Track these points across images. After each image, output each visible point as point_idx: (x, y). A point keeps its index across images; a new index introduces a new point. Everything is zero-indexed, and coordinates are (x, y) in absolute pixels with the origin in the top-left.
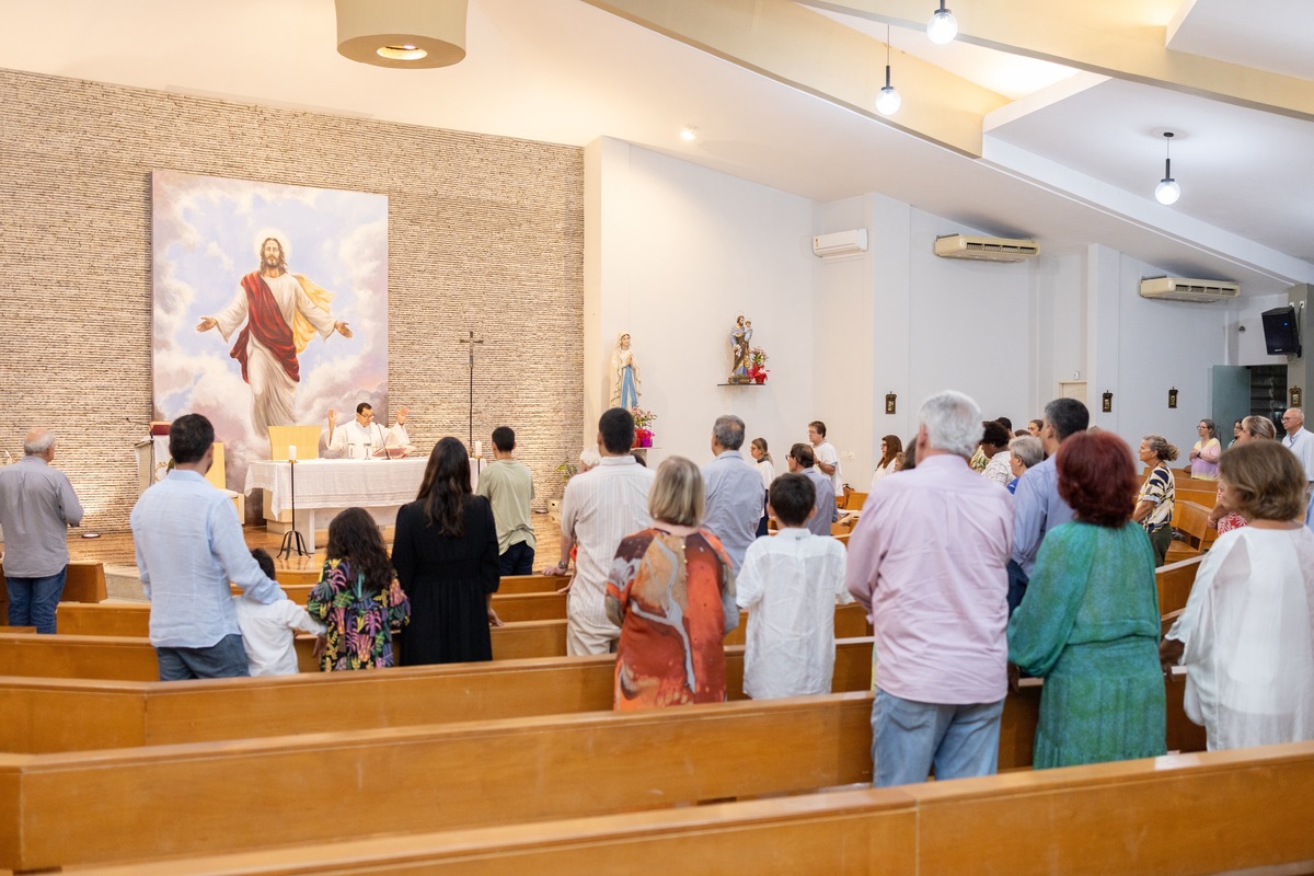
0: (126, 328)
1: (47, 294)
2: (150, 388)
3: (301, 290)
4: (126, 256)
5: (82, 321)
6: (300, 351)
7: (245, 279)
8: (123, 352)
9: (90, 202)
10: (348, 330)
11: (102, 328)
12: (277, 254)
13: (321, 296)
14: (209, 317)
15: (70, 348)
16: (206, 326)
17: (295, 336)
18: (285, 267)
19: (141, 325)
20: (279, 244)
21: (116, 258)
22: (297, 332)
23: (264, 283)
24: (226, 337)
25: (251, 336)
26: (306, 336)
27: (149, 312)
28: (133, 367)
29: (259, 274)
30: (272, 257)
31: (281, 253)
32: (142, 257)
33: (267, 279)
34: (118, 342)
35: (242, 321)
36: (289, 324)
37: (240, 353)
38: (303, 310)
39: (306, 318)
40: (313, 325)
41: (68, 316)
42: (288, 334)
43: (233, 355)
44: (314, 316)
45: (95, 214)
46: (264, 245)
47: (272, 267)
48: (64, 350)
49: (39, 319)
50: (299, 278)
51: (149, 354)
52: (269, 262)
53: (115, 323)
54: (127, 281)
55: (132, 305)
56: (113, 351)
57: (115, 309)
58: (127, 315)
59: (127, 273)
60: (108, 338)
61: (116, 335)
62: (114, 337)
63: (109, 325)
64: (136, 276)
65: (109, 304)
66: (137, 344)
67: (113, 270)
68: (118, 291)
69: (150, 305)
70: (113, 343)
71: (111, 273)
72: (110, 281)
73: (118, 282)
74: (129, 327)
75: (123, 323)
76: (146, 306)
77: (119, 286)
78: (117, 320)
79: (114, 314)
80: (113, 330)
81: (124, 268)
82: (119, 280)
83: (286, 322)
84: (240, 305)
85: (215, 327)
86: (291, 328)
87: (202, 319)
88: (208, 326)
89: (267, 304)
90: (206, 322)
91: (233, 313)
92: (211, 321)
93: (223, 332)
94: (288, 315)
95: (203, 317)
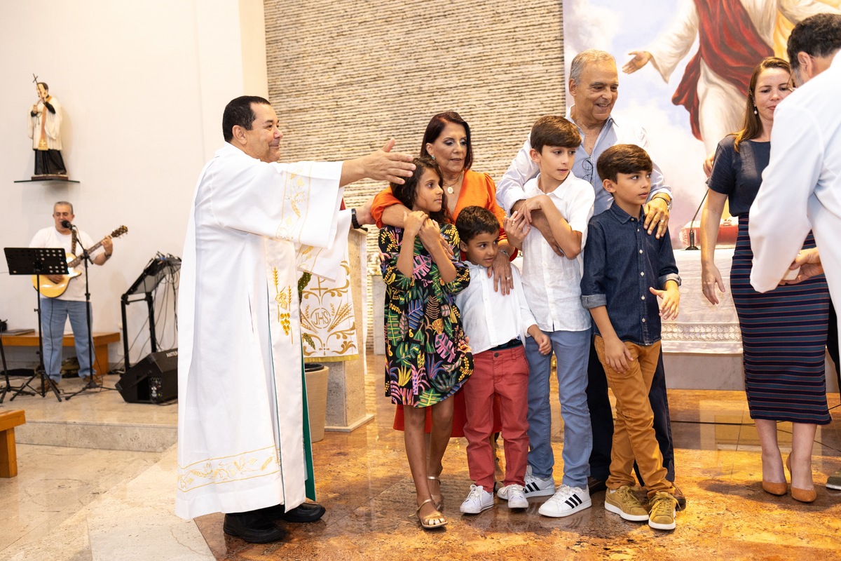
1: (449, 59)
5: (488, 84)
11: (510, 91)
14: (639, 50)
16: (636, 64)
19: (555, 79)
22: (781, 48)
24: (665, 76)
25: (704, 68)
34: (529, 105)
35: (688, 47)
36: (765, 38)
37: (687, 97)
38: (792, 12)
41: (473, 82)
42: (765, 53)
43: (676, 101)
49: (442, 90)
53: (525, 81)
54: (537, 23)
55: (545, 54)
56: (524, 118)
57: (524, 63)
58: (539, 69)
59: (538, 12)
60: (517, 102)
61: (526, 97)
62: (525, 99)
63: (518, 85)
64: (547, 15)
65: (517, 57)
66: (552, 105)
67: (520, 12)
68: (528, 38)
69: (562, 48)
70: (524, 108)
71: (518, 17)
72: (517, 27)
73: (527, 26)
74: (541, 83)
75: (534, 80)
76: (559, 52)
77: (529, 32)
78: (527, 77)
79: (524, 69)
80: (523, 91)
81: (533, 6)
82: (528, 24)
83: (762, 36)
84: (686, 25)
85: (649, 64)
86: (770, 45)
87: (630, 54)
88: (638, 64)
89: (729, 14)
90: (635, 58)
91: (676, 39)
92: (642, 56)
93: (661, 69)
94: (764, 24)
95: (631, 51)
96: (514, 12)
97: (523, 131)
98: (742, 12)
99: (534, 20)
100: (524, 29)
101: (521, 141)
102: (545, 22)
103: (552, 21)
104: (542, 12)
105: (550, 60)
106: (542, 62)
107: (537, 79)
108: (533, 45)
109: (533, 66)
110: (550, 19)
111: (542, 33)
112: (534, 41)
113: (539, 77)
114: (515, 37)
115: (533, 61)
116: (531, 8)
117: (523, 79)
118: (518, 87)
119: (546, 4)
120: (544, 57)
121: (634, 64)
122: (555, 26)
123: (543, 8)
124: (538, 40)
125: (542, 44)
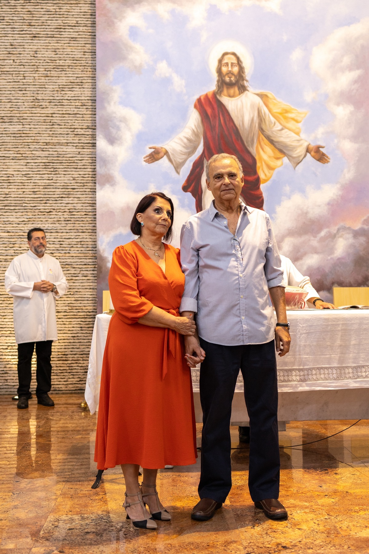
0: (71, 164)
2: (94, 231)
3: (265, 109)
4: (71, 86)
5: (26, 158)
6: (265, 181)
7: (199, 100)
8: (68, 191)
9: (34, 30)
10: (323, 155)
11: (46, 166)
12: (236, 70)
13: (290, 115)
14: (158, 146)
15: (13, 188)
16: (154, 156)
17: (258, 164)
18: (246, 84)
19: (87, 160)
20: (238, 59)
21: (62, 89)
22: (261, 158)
23: (222, 106)
24: (177, 168)
26: (272, 163)
27: (94, 145)
28: (79, 206)
29: (214, 94)
30: (230, 73)
31: (241, 69)
32: (88, 86)
33: (225, 100)
34: (63, 179)
35: (195, 149)
36: (250, 149)
37: (193, 186)
38: (269, 133)
39: (272, 142)
40: (281, 151)
41: (11, 154)
42: (250, 161)
43: (185, 189)
44: (282, 139)
45: (38, 44)
46: (220, 61)
47: (230, 85)
48: (7, 191)
50: (262, 96)
51: (94, 192)
52: (227, 79)
53: (60, 159)
54: (72, 113)
55: (78, 139)
56: (57, 190)
57: (59, 144)
58: (72, 150)
59: (73, 104)
60: (52, 175)
61: (60, 173)
62: (59, 174)
63: (53, 161)
64: (81, 107)
65: (53, 138)
66: (82, 181)
67: (58, 101)
68: (63, 124)
69: (94, 137)
70: (57, 181)
71: (56, 105)
72: (54, 113)
73: (63, 114)
74: (74, 163)
75: (68, 159)
76: (90, 139)
77: (64, 118)
78: (62, 156)
79: (59, 149)
80: (58, 167)
81: (69, 98)
82: (64, 112)
83: (248, 148)
84: (194, 131)
85: (165, 157)
86: (254, 155)
87: (150, 148)
88: (156, 156)
89: (225, 129)
90: (154, 152)
91: (185, 140)
92: (160, 151)
93: (174, 163)
94: (249, 139)
95: (151, 146)
96: (52, 101)
97: (56, 200)
98: (234, 127)
99: (69, 109)
100: (60, 115)
101: (54, 209)
102: (79, 112)
103: (85, 112)
104: (77, 104)
105: (82, 145)
106: (75, 145)
107: (70, 159)
108: (68, 130)
109: (67, 147)
110: (83, 111)
111: (76, 121)
112: (69, 127)
113: (72, 157)
114: (52, 121)
115: (68, 143)
116: (67, 100)
117: (58, 157)
118: (53, 163)
119: (80, 98)
120: (77, 141)
121: (153, 156)
122: (88, 117)
123: (77, 101)
124: (73, 127)
125: (76, 130)
